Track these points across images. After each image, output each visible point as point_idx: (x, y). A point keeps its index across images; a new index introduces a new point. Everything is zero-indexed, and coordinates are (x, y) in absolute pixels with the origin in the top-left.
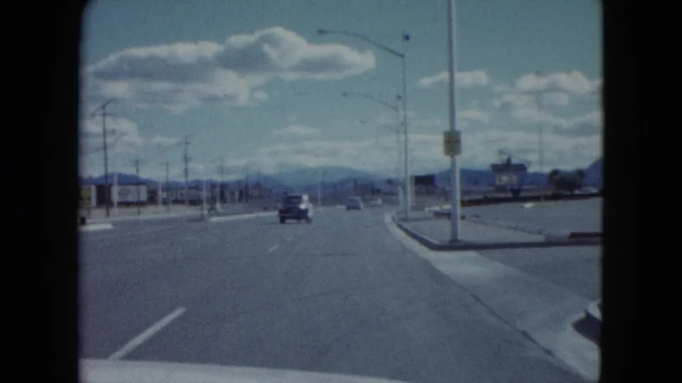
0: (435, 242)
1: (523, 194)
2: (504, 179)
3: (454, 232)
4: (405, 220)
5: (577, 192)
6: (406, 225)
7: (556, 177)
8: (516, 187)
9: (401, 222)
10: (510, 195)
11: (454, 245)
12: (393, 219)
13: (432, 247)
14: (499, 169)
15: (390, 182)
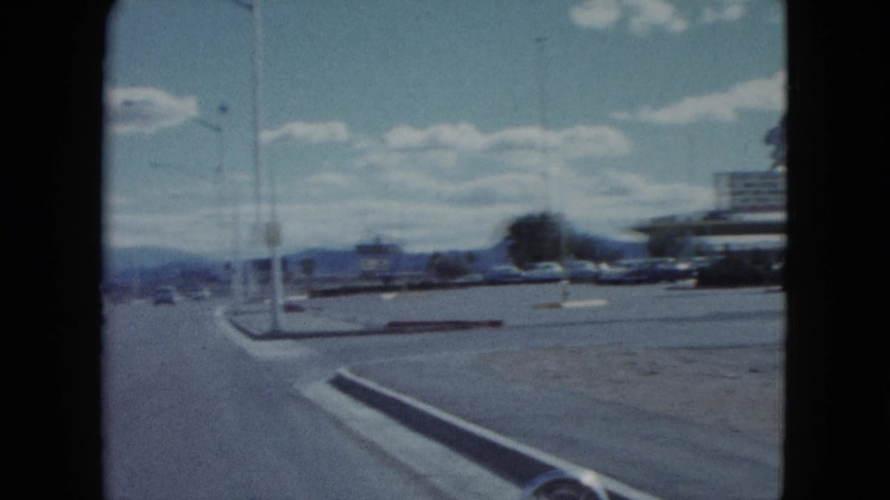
0: (255, 332)
1: (398, 283)
2: (371, 264)
3: (275, 322)
4: (236, 313)
5: (460, 280)
6: (238, 319)
7: (436, 262)
8: (388, 274)
9: (233, 317)
10: (379, 283)
11: (275, 335)
12: (226, 313)
13: (255, 337)
14: (365, 250)
15: (228, 266)
